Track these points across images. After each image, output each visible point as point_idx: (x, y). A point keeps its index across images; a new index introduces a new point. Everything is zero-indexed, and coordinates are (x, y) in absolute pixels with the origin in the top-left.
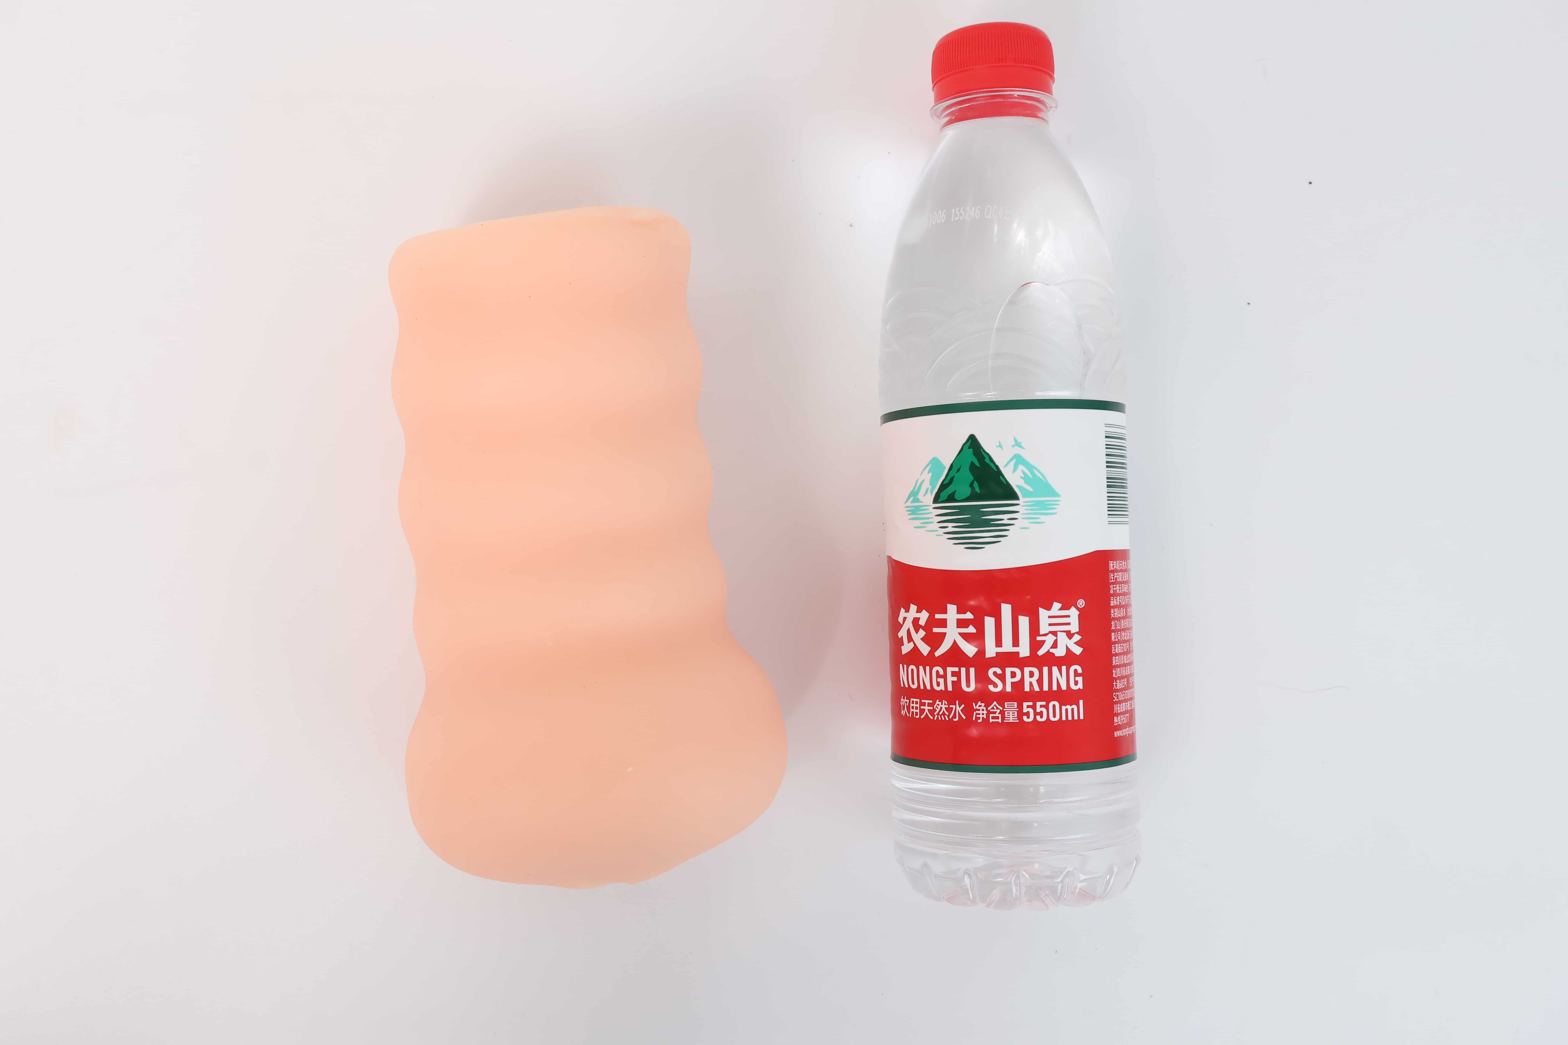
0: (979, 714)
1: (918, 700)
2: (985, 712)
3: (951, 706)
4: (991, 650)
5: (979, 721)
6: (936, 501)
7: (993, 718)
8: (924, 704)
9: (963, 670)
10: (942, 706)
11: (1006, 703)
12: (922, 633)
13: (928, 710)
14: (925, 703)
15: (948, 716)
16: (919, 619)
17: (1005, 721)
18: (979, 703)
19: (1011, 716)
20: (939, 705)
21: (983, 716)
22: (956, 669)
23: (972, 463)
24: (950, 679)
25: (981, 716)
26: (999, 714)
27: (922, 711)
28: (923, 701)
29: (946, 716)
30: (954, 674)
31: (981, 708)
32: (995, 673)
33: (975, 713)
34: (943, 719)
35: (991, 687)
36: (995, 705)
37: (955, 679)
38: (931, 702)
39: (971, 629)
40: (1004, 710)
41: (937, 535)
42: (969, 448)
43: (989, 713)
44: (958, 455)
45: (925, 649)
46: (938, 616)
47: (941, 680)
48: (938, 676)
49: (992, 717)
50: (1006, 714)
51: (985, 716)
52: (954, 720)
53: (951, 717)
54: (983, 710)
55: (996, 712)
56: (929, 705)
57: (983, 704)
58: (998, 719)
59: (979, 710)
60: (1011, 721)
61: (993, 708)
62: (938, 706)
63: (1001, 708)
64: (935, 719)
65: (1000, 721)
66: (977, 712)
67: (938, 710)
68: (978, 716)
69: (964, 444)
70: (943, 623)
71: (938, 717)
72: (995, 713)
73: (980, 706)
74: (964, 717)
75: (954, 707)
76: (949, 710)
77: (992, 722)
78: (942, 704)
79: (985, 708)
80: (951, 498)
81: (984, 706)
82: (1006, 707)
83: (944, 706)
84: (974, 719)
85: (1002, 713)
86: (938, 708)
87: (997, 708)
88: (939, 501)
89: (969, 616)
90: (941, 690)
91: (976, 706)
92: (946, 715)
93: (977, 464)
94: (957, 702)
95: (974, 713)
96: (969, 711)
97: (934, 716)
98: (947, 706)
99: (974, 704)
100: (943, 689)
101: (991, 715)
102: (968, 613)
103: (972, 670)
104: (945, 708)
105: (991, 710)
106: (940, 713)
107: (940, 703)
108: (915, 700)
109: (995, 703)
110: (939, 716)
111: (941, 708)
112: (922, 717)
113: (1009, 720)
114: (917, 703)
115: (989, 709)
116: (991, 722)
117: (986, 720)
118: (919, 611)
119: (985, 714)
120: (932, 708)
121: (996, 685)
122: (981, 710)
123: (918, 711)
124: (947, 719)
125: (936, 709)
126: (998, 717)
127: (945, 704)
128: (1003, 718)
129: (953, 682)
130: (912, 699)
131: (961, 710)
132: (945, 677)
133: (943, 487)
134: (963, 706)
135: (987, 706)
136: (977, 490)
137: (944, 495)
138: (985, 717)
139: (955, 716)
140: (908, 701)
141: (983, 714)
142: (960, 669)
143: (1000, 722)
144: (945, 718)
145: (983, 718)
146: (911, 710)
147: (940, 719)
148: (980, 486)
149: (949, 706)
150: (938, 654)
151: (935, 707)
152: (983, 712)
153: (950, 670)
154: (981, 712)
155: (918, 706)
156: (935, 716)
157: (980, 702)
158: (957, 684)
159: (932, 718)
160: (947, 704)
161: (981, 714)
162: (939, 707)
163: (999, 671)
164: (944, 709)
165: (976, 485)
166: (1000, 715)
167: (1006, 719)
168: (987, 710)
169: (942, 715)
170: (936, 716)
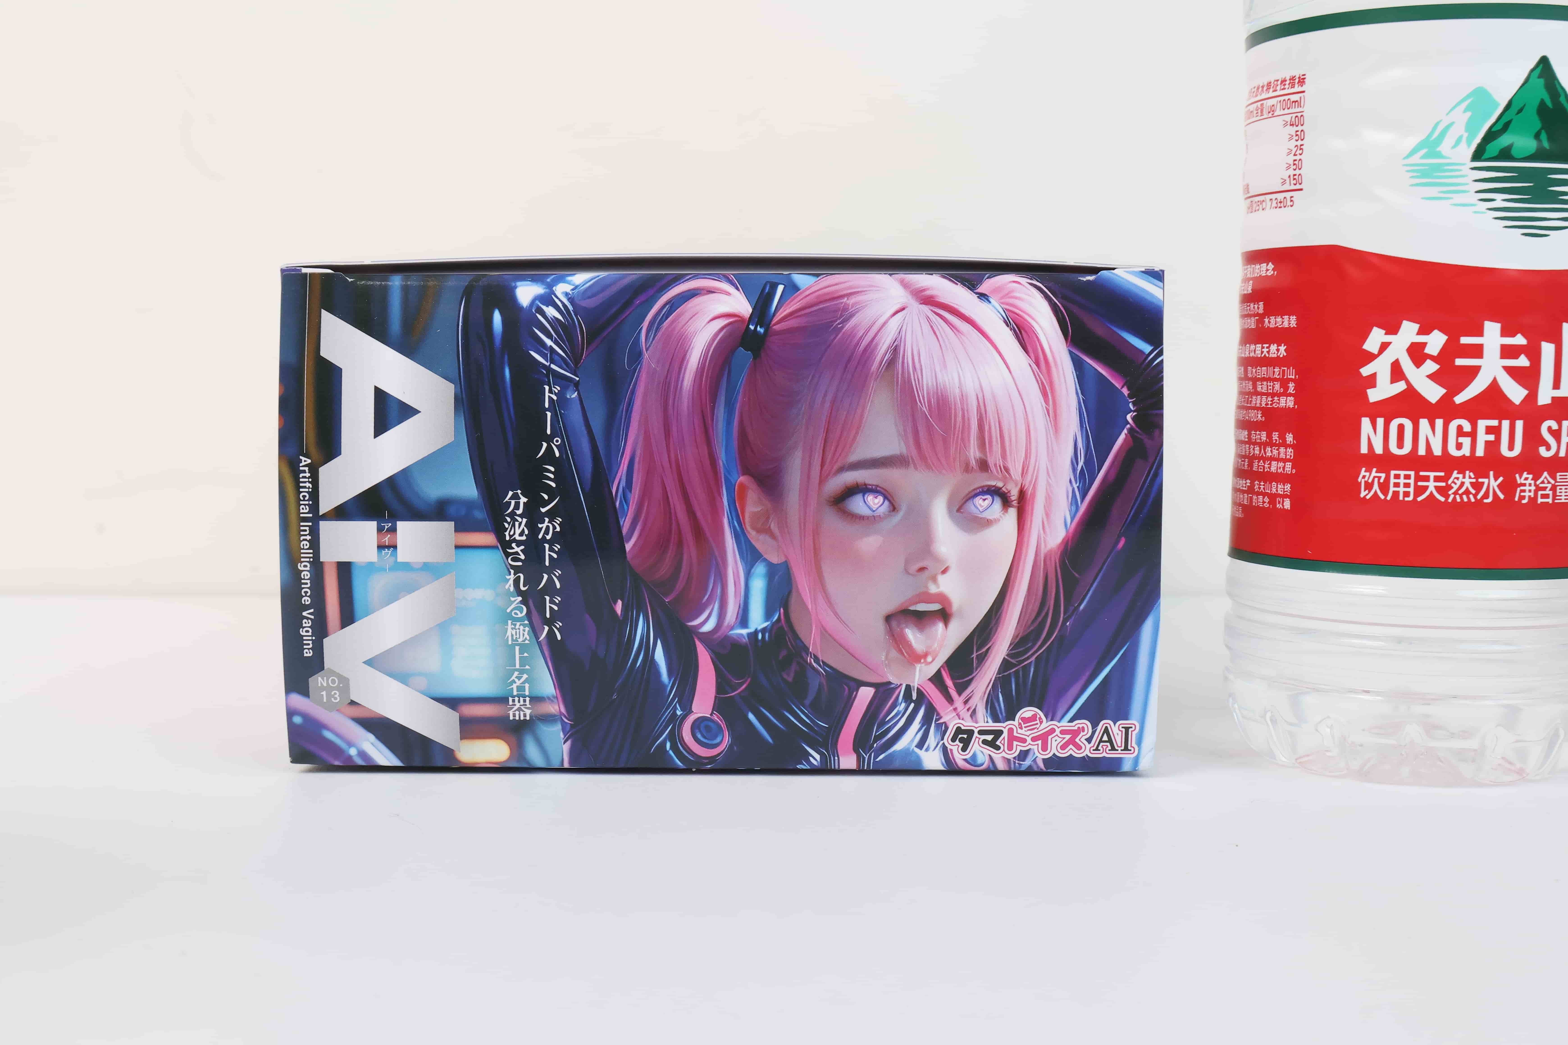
0: (1524, 491)
1: (1412, 473)
2: (1533, 488)
3: (1480, 480)
4: (1545, 395)
5: (1524, 502)
6: (1478, 155)
7: (1543, 496)
8: (1427, 479)
9: (1506, 424)
10: (1464, 480)
11: (1558, 474)
12: (1431, 367)
13: (1436, 487)
14: (1428, 477)
15: (1475, 496)
16: (1424, 345)
17: (1556, 501)
18: (1525, 475)
19: (1563, 494)
20: (1458, 478)
21: (1530, 494)
22: (1494, 423)
23: (1542, 102)
24: (1483, 438)
25: (1527, 494)
26: (1550, 490)
27: (1420, 490)
28: (1422, 473)
29: (1471, 496)
30: (1489, 430)
31: (1527, 482)
32: (1550, 429)
33: (1519, 489)
34: (1465, 499)
35: (1543, 452)
36: (1546, 478)
37: (1491, 438)
38: (1442, 474)
39: (1523, 361)
40: (1557, 484)
41: (1475, 212)
42: (1540, 77)
43: (1538, 489)
44: (1521, 87)
45: (1433, 393)
46: (1465, 340)
47: (1466, 441)
48: (1460, 432)
49: (1542, 494)
50: (1558, 491)
51: (1532, 494)
52: (1486, 501)
53: (1479, 497)
54: (1530, 485)
55: (1547, 487)
56: (1437, 479)
57: (1531, 476)
58: (1548, 498)
59: (1524, 485)
60: (1563, 501)
61: (1543, 482)
62: (1456, 480)
63: (1553, 482)
64: (1450, 500)
65: (1550, 500)
66: (1522, 488)
67: (1455, 487)
68: (1522, 494)
69: (1532, 70)
70: (1477, 351)
71: (1455, 498)
72: (1545, 489)
73: (1526, 479)
74: (1502, 496)
75: (1486, 481)
76: (1477, 486)
77: (1541, 502)
78: (1464, 477)
79: (1532, 482)
80: (1505, 154)
81: (1532, 480)
82: (1558, 480)
83: (1467, 481)
84: (1517, 499)
85: (1554, 488)
86: (1456, 484)
87: (1549, 483)
88: (1483, 157)
89: (1519, 340)
90: (1464, 455)
91: (1521, 477)
92: (1471, 493)
93: (1549, 104)
94: (1491, 473)
95: (1516, 490)
96: (1509, 487)
97: (1447, 496)
98: (1474, 480)
99: (1517, 476)
100: (1468, 454)
101: (1540, 493)
102: (1519, 336)
103: (1519, 424)
104: (1471, 483)
105: (1541, 485)
106: (1460, 492)
107: (1461, 476)
108: (1402, 473)
109: (1545, 474)
110: (1458, 497)
111: (1463, 484)
112: (1419, 499)
113: (1561, 499)
114: (1407, 477)
115: (1538, 482)
116: (1539, 502)
117: (1533, 500)
118: (1422, 331)
119: (1533, 491)
120: (1443, 484)
121: (1548, 448)
122: (1527, 485)
123: (1411, 490)
124: (1473, 500)
125: (1453, 485)
126: (1549, 494)
127: (1470, 477)
128: (1555, 495)
129: (1487, 442)
130: (1393, 473)
131: (1498, 486)
132: (1473, 435)
133: (1491, 136)
134: (1501, 479)
135: (1535, 479)
136: (1546, 144)
137: (1494, 148)
138: (1532, 496)
139: (1486, 496)
140: (1383, 475)
141: (1530, 491)
142: (1500, 423)
143: (1551, 502)
144: (1468, 498)
145: (1530, 496)
146: (1392, 489)
147: (1458, 500)
148: (1550, 139)
149: (1477, 480)
150: (1459, 399)
151: (1450, 482)
152: (1530, 488)
153: (1482, 424)
154: (1527, 488)
155: (1412, 481)
156: (1450, 495)
157: (1525, 473)
158: (1492, 447)
159: (1442, 499)
160: (1473, 476)
161: (1527, 491)
162: (1459, 483)
163: (1554, 425)
164: (1467, 484)
165: (1544, 136)
166: (1551, 493)
167: (1557, 498)
168: (1535, 485)
169: (1463, 493)
170: (1452, 497)
